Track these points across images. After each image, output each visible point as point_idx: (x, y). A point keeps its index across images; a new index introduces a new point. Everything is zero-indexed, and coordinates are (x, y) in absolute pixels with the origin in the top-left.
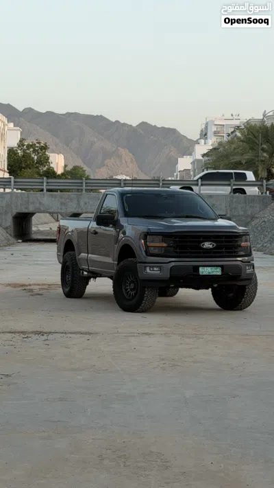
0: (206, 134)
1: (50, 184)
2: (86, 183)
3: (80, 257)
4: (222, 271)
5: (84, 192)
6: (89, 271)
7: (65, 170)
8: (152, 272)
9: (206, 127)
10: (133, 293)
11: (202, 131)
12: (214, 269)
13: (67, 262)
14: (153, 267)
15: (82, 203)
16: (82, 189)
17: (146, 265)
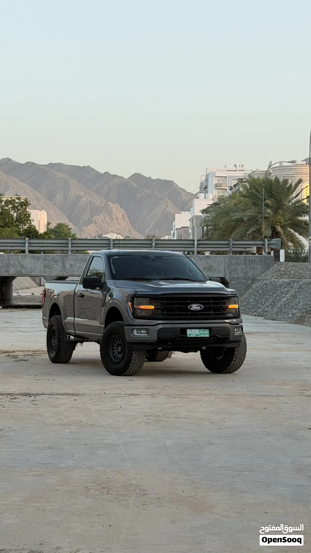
0: (206, 188)
1: (32, 245)
2: (72, 244)
3: (66, 321)
4: (210, 333)
5: (70, 253)
6: (75, 336)
7: (48, 228)
8: (139, 334)
9: (207, 180)
10: (120, 356)
11: (202, 183)
12: (202, 331)
13: (53, 326)
14: (140, 329)
15: (67, 266)
16: (67, 250)
17: (133, 327)
